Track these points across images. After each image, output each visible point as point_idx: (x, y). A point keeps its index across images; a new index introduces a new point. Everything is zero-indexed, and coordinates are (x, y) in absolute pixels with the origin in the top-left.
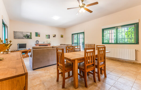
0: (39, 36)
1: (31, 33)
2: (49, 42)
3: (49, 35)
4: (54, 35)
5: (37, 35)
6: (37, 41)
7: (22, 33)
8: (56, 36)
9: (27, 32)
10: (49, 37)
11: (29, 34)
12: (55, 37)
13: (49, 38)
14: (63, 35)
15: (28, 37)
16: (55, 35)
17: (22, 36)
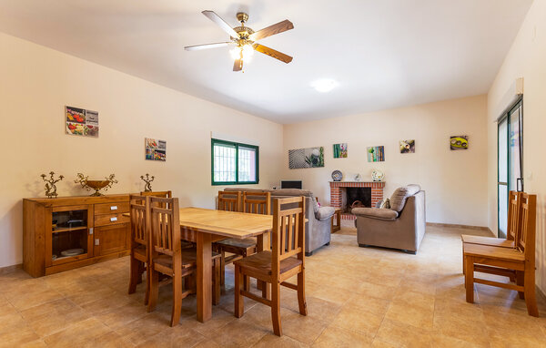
0: (345, 156)
1: (321, 150)
2: (379, 174)
3: (381, 149)
4: (404, 145)
5: (339, 151)
6: (335, 172)
7: (302, 151)
8: (417, 147)
9: (313, 149)
10: (380, 154)
11: (317, 152)
12: (413, 151)
13: (382, 158)
14: (465, 138)
15: (316, 161)
16: (412, 144)
17: (302, 160)
